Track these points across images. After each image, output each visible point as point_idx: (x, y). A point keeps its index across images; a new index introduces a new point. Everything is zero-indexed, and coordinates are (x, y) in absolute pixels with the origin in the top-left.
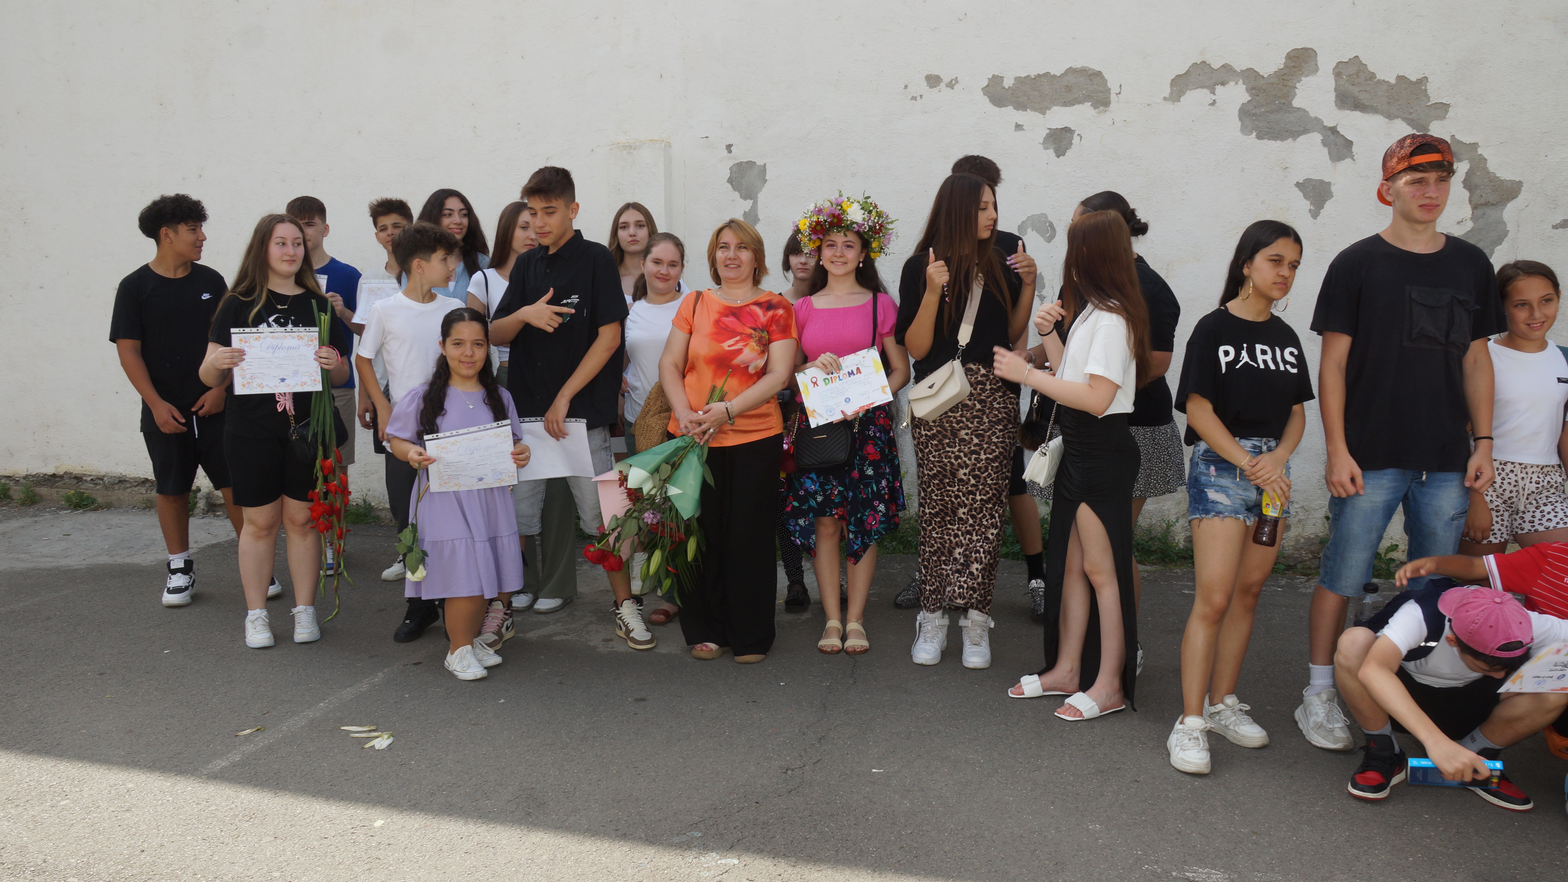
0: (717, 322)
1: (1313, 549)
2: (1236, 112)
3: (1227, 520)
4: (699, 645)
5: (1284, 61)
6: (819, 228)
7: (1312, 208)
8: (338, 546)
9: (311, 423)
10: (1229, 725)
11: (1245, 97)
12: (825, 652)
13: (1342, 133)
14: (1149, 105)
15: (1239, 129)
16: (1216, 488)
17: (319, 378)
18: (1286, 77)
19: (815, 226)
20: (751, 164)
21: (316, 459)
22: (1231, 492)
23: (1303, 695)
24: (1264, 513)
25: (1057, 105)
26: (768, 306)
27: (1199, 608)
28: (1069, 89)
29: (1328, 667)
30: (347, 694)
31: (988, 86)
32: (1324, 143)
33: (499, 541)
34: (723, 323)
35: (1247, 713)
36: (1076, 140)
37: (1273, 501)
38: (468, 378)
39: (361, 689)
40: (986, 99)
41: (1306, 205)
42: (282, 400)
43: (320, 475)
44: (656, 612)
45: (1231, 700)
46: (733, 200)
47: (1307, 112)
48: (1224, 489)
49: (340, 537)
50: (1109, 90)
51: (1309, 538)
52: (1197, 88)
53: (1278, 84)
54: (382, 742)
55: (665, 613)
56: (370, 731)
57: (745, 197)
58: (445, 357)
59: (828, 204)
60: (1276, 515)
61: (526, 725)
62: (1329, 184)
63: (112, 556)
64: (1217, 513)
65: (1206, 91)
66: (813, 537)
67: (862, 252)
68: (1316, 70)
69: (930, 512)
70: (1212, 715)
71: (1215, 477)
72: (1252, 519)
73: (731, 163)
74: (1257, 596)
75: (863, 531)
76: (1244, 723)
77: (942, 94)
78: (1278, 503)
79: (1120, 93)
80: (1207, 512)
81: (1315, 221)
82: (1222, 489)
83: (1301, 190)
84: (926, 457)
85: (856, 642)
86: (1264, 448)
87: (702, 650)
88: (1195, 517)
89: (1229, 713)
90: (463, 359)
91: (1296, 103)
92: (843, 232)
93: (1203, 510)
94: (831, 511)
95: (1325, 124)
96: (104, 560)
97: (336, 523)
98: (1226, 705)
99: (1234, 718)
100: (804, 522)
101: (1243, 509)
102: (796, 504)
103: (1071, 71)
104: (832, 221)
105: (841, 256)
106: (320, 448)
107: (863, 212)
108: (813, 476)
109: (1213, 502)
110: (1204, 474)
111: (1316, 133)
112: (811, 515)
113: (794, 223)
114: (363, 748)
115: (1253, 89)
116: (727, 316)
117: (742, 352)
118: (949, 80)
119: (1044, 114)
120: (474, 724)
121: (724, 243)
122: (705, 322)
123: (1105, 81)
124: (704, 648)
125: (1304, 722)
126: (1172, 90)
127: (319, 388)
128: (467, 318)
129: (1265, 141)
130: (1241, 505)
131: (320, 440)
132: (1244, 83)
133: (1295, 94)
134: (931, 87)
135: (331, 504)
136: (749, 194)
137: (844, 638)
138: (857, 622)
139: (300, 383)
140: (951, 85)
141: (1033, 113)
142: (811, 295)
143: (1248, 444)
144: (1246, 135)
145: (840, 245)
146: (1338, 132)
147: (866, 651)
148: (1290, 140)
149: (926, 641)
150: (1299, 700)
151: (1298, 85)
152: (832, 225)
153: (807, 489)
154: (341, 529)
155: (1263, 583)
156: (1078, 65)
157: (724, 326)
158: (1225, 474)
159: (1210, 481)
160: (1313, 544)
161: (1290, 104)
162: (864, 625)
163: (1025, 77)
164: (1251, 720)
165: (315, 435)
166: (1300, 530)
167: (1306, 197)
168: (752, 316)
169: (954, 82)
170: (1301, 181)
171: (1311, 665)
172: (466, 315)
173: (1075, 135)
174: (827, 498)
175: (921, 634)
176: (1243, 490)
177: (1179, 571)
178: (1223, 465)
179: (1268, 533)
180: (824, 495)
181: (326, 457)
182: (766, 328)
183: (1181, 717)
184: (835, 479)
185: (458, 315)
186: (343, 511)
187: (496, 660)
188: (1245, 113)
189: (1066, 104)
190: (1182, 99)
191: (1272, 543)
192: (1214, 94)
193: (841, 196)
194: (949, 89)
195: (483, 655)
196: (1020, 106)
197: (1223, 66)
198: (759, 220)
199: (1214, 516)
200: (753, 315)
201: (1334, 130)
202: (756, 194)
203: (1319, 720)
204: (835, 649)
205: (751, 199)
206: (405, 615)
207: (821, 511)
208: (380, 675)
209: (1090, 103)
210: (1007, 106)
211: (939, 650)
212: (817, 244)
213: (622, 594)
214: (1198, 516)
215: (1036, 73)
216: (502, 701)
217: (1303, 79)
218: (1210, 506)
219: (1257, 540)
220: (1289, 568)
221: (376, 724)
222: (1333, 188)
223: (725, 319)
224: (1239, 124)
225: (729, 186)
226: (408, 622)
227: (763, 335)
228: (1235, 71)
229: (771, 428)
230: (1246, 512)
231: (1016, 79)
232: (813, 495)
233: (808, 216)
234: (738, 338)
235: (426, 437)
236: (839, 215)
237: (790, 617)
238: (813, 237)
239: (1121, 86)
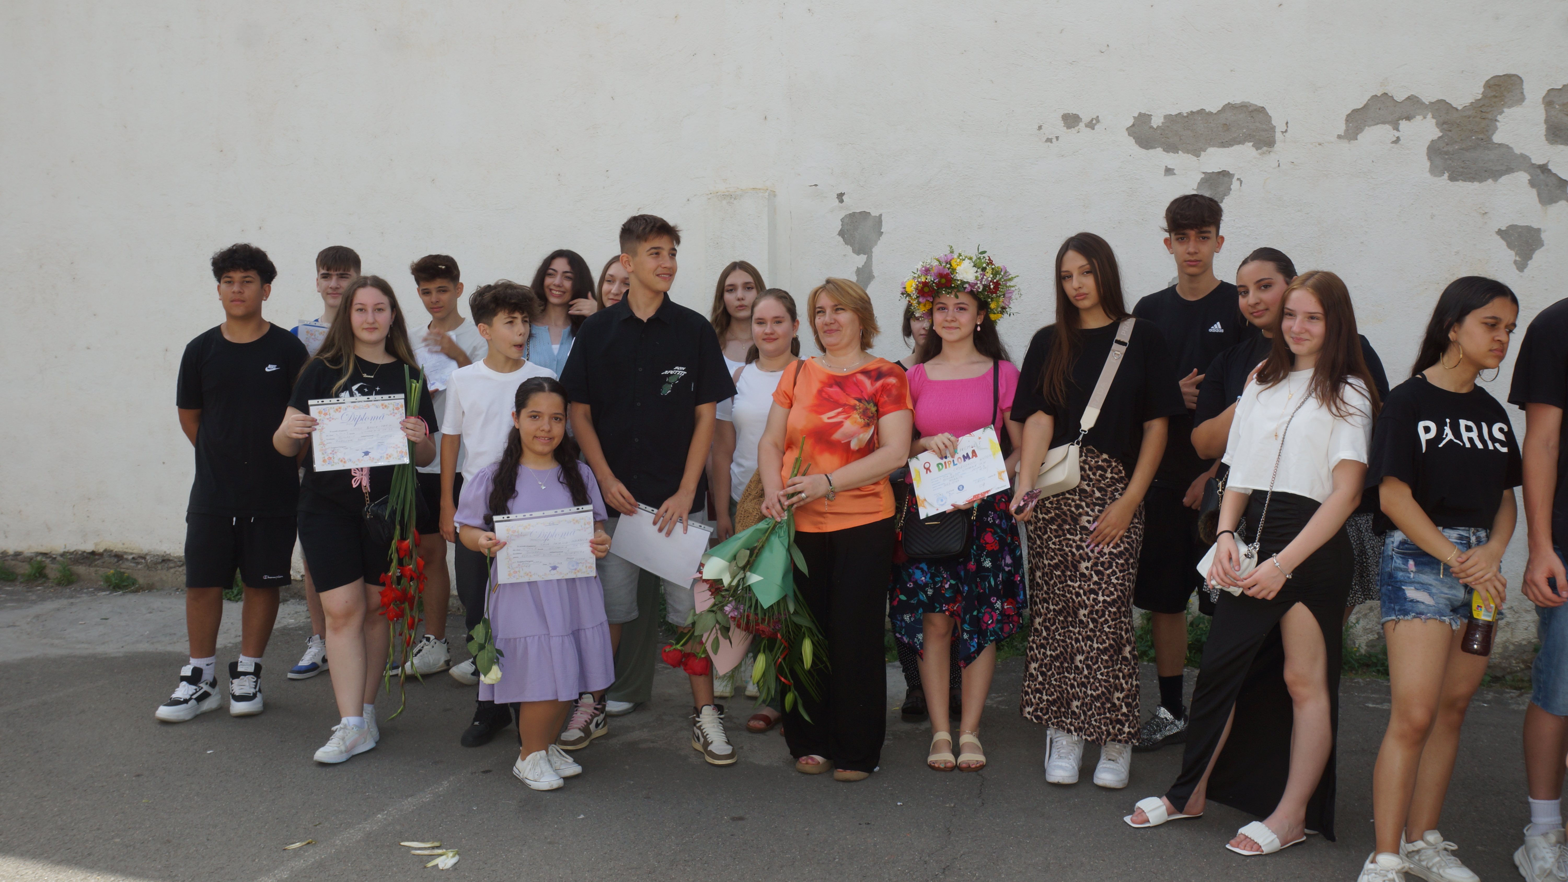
0: (820, 392)
1: (1525, 657)
2: (1424, 150)
3: (1430, 622)
4: (804, 758)
5: (1482, 90)
6: (926, 290)
7: (1517, 258)
8: (408, 636)
9: (390, 500)
10: (1432, 867)
11: (1436, 133)
12: (938, 769)
13: (1554, 171)
14: (1320, 144)
15: (1428, 170)
16: (1417, 585)
17: (406, 449)
18: (1484, 109)
19: (922, 288)
20: (865, 215)
21: (392, 539)
22: (1434, 590)
23: (1524, 834)
24: (1475, 616)
25: (1213, 146)
26: (876, 374)
27: (1395, 726)
28: (1226, 127)
29: (1553, 802)
30: (409, 804)
31: (1133, 125)
32: (1532, 184)
33: (582, 633)
34: (827, 393)
35: (1454, 853)
36: (1235, 185)
37: (1487, 603)
38: (542, 454)
39: (424, 800)
40: (1132, 141)
41: (1510, 256)
42: (358, 476)
43: (395, 557)
44: (756, 717)
45: (1433, 837)
46: (845, 255)
47: (1511, 148)
48: (1425, 586)
49: (411, 626)
50: (1273, 129)
51: (1520, 645)
52: (1378, 124)
53: (1475, 117)
54: (446, 861)
55: (765, 718)
56: (433, 848)
57: (858, 252)
58: (518, 430)
59: (935, 263)
60: (1490, 619)
61: (609, 845)
62: (1539, 231)
63: (153, 643)
64: (1417, 614)
65: (1388, 127)
66: (920, 636)
67: (978, 314)
68: (1522, 99)
69: (1054, 609)
70: (1410, 855)
71: (1415, 573)
72: (1459, 623)
73: (843, 214)
74: (1463, 712)
75: (979, 630)
76: (1451, 865)
77: (1082, 134)
78: (1493, 605)
79: (1286, 131)
80: (1405, 613)
81: (1521, 274)
82: (1423, 587)
83: (1503, 238)
84: (1045, 544)
85: (972, 756)
86: (1473, 539)
87: (807, 763)
88: (1390, 618)
89: (1430, 852)
90: (539, 434)
91: (1497, 138)
92: (953, 293)
93: (1399, 610)
94: (941, 607)
95: (1534, 161)
96: (144, 647)
97: (408, 611)
98: (1427, 843)
99: (1437, 859)
100: (910, 618)
101: (1448, 611)
102: (903, 597)
103: (1229, 107)
104: (939, 282)
105: (952, 321)
106: (398, 527)
107: (975, 269)
108: (924, 566)
109: (1412, 601)
110: (1401, 570)
111: (1522, 172)
112: (921, 610)
113: (903, 283)
114: (425, 867)
115: (1444, 123)
116: (831, 386)
117: (842, 426)
118: (1090, 119)
119: (1198, 156)
120: (550, 843)
121: (819, 308)
122: (806, 393)
123: (1268, 118)
124: (810, 761)
125: (1526, 867)
126: (1347, 126)
127: (407, 461)
128: (547, 388)
129: (1460, 183)
130: (1446, 605)
131: (398, 518)
132: (1433, 117)
133: (1496, 128)
134: (1069, 127)
135: (404, 590)
136: (863, 247)
137: (956, 751)
138: (972, 733)
139: (385, 456)
140: (1091, 125)
141: (1186, 155)
142: (924, 363)
143: (1453, 534)
144: (1435, 176)
145: (951, 308)
146: (1550, 170)
147: (982, 767)
148: (1490, 181)
149: (1060, 757)
150: (1520, 840)
151: (1499, 118)
152: (939, 285)
153: (916, 581)
154: (413, 618)
155: (1470, 698)
156: (1237, 100)
157: (826, 396)
158: (1427, 569)
159: (1409, 577)
160: (1525, 652)
161: (1490, 139)
162: (979, 737)
163: (1176, 115)
164: (1459, 862)
165: (393, 512)
166: (1509, 635)
167: (1510, 246)
168: (858, 387)
169: (1094, 122)
170: (1504, 228)
171: (1531, 800)
172: (546, 385)
173: (1234, 180)
174: (938, 591)
175: (1054, 750)
176: (1449, 588)
177: (1361, 680)
178: (1424, 559)
179: (1480, 639)
180: (934, 589)
181: (403, 538)
182: (874, 399)
183: (1371, 856)
184: (946, 571)
185: (536, 385)
186: (417, 598)
187: (575, 769)
188: (1434, 150)
189: (1224, 144)
190: (1359, 137)
191: (1485, 650)
192: (1398, 130)
193: (952, 252)
194: (1089, 129)
195: (561, 764)
196: (1171, 148)
197: (1409, 98)
198: (873, 277)
199: (1414, 617)
200: (858, 385)
201: (1544, 169)
202: (871, 249)
203: (1548, 866)
204: (949, 765)
205: (865, 254)
206: (473, 716)
207: (930, 607)
208: (445, 783)
209: (1251, 144)
210: (1155, 148)
211: (1076, 768)
212: (928, 307)
213: (703, 696)
214: (1394, 618)
215: (1189, 110)
216: (582, 816)
217: (1506, 110)
218: (1408, 606)
219: (1466, 646)
220: (1496, 679)
221: (440, 840)
222: (1543, 236)
223: (830, 390)
224: (1428, 164)
225: (840, 239)
226: (477, 723)
227: (869, 407)
228: (1423, 104)
229: (877, 512)
230: (1451, 613)
231: (1166, 117)
232: (923, 587)
233: (916, 275)
234: (840, 410)
235: (495, 518)
236: (948, 274)
237: (907, 727)
238: (921, 300)
239: (1287, 123)
